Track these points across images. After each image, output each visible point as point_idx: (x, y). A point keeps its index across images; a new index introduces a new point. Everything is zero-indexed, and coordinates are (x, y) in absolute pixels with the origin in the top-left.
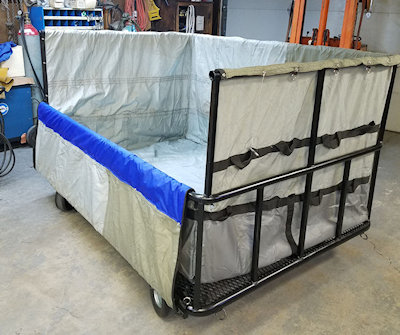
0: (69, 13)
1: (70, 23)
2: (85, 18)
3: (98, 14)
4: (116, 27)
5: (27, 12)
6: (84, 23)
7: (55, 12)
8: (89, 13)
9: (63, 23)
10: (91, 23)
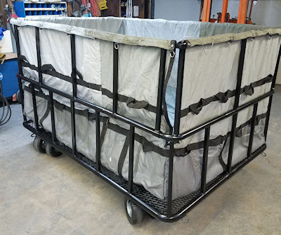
0: (43, 5)
1: (44, 13)
2: (54, 9)
3: (63, 5)
4: (76, 15)
5: (12, 5)
6: (53, 13)
7: (32, 5)
8: (57, 5)
9: (38, 13)
10: (59, 13)
